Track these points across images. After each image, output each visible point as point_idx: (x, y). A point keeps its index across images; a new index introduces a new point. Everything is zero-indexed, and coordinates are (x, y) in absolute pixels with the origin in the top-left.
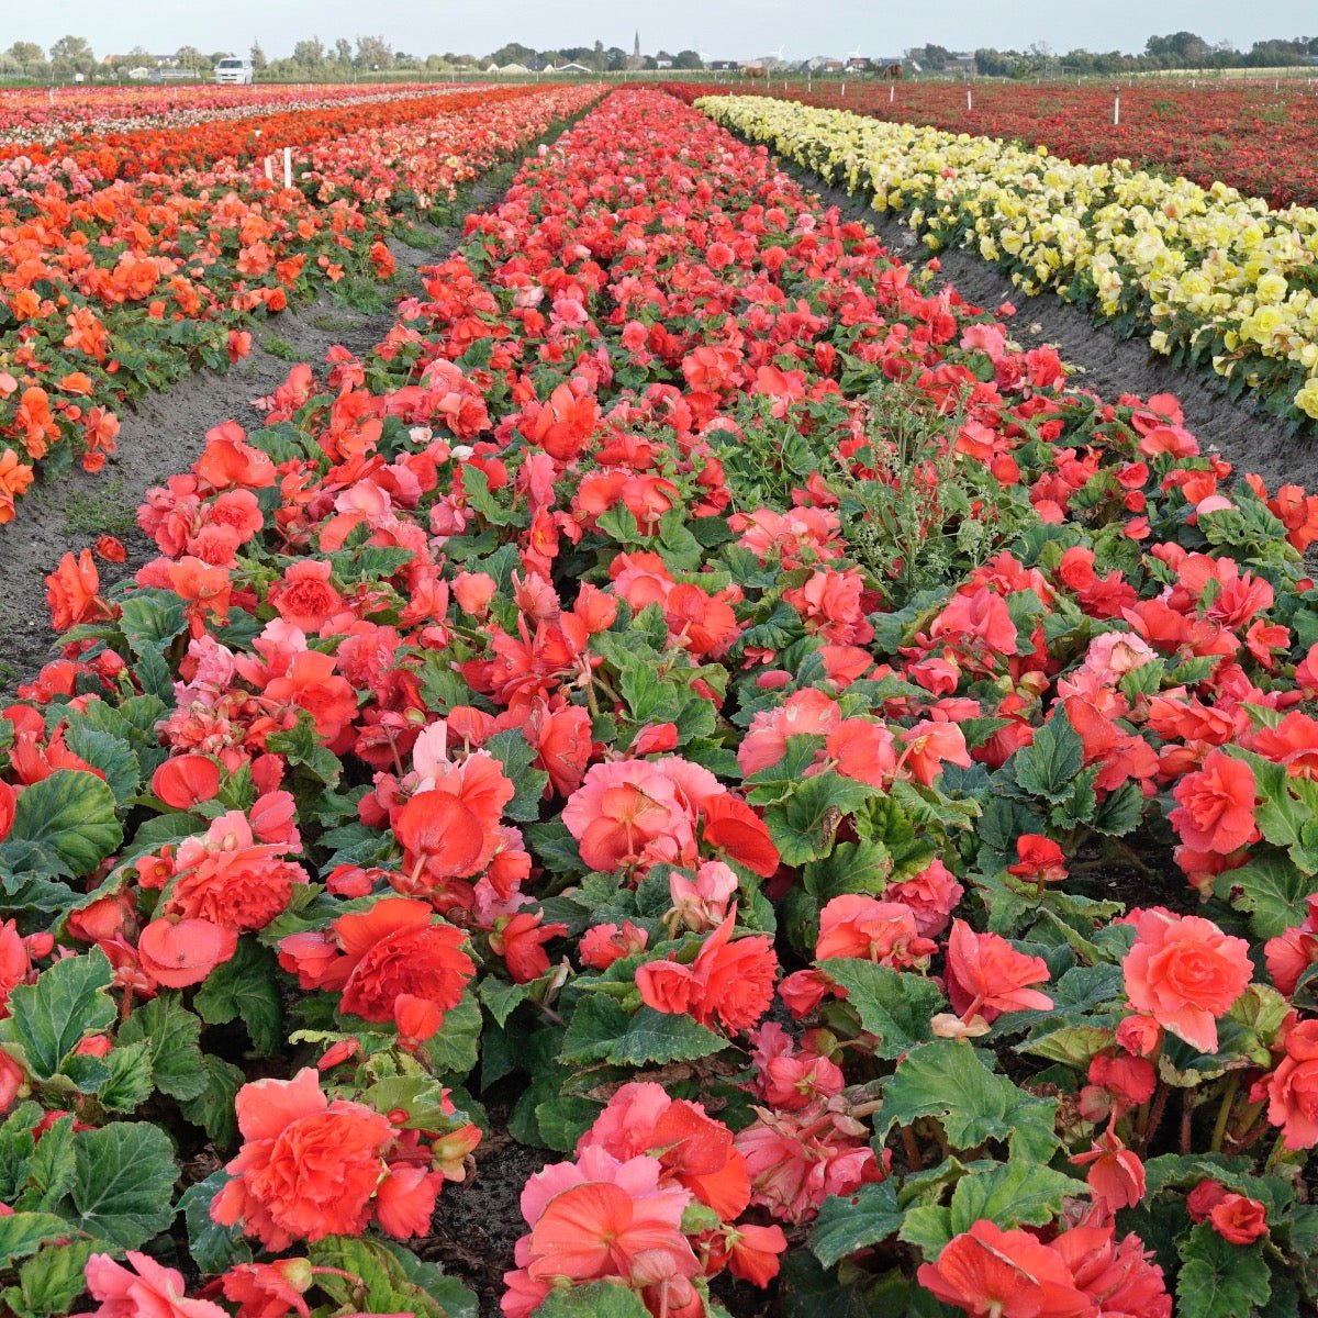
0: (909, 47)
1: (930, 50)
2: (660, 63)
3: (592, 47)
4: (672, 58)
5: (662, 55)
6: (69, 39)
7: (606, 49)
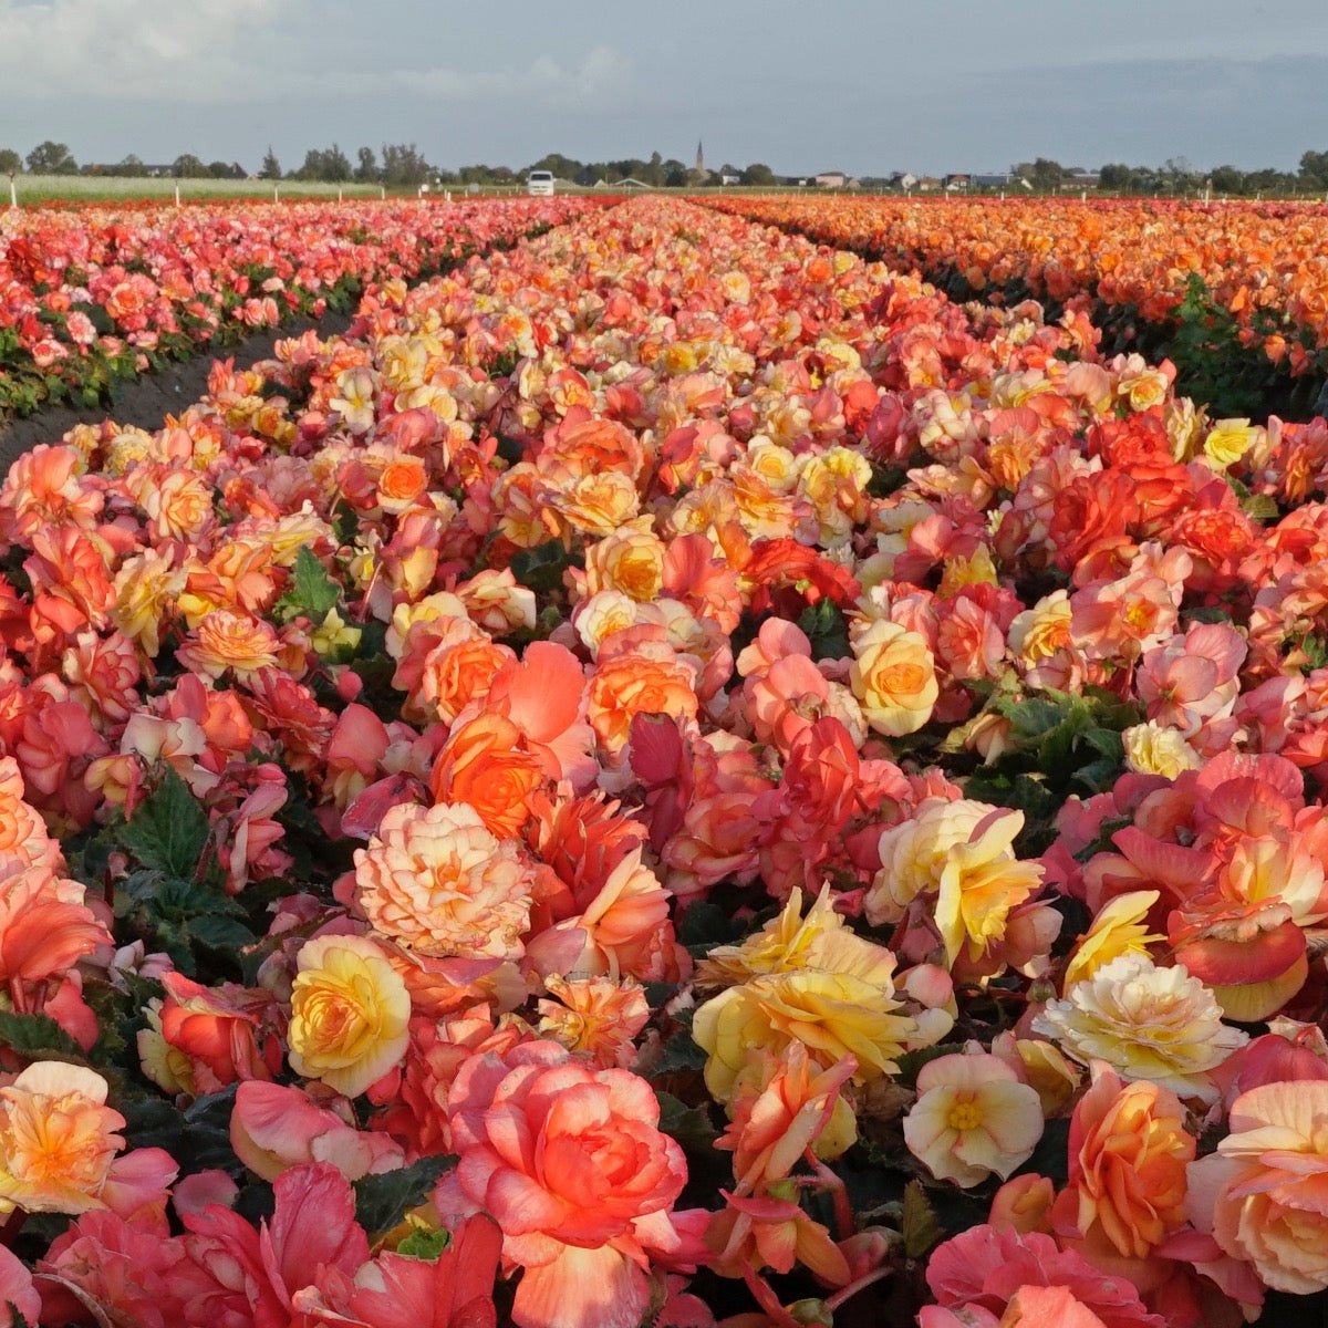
0: (1017, 162)
1: (1042, 166)
2: (726, 179)
3: (647, 159)
4: (739, 173)
5: (728, 170)
6: (49, 145)
7: (664, 161)
